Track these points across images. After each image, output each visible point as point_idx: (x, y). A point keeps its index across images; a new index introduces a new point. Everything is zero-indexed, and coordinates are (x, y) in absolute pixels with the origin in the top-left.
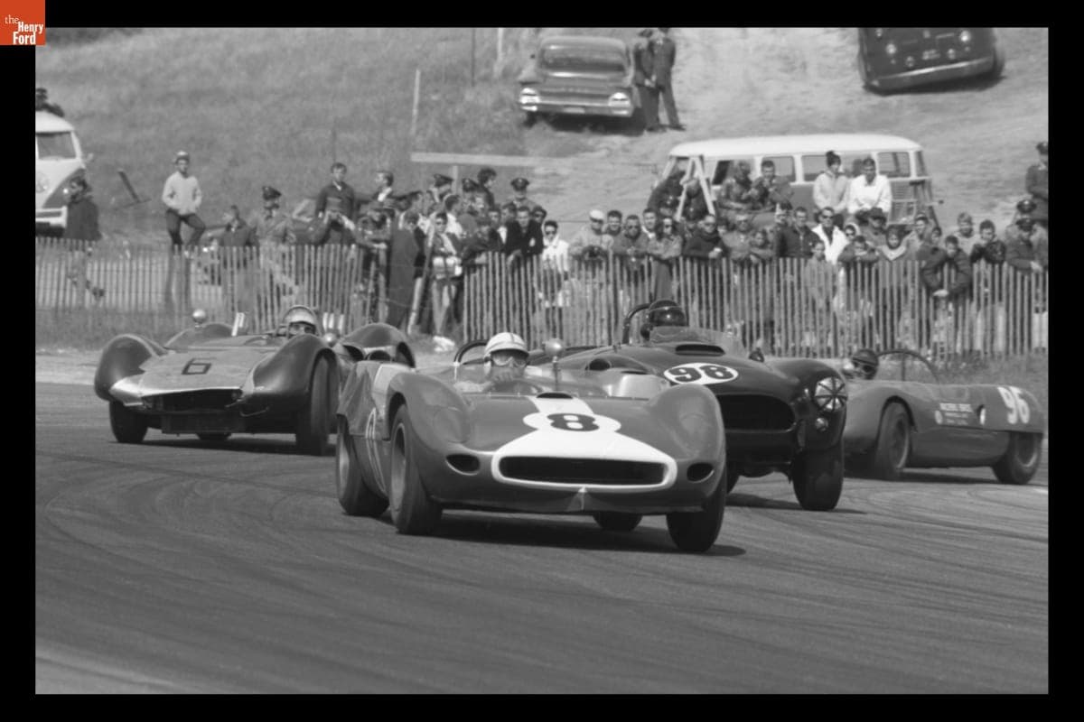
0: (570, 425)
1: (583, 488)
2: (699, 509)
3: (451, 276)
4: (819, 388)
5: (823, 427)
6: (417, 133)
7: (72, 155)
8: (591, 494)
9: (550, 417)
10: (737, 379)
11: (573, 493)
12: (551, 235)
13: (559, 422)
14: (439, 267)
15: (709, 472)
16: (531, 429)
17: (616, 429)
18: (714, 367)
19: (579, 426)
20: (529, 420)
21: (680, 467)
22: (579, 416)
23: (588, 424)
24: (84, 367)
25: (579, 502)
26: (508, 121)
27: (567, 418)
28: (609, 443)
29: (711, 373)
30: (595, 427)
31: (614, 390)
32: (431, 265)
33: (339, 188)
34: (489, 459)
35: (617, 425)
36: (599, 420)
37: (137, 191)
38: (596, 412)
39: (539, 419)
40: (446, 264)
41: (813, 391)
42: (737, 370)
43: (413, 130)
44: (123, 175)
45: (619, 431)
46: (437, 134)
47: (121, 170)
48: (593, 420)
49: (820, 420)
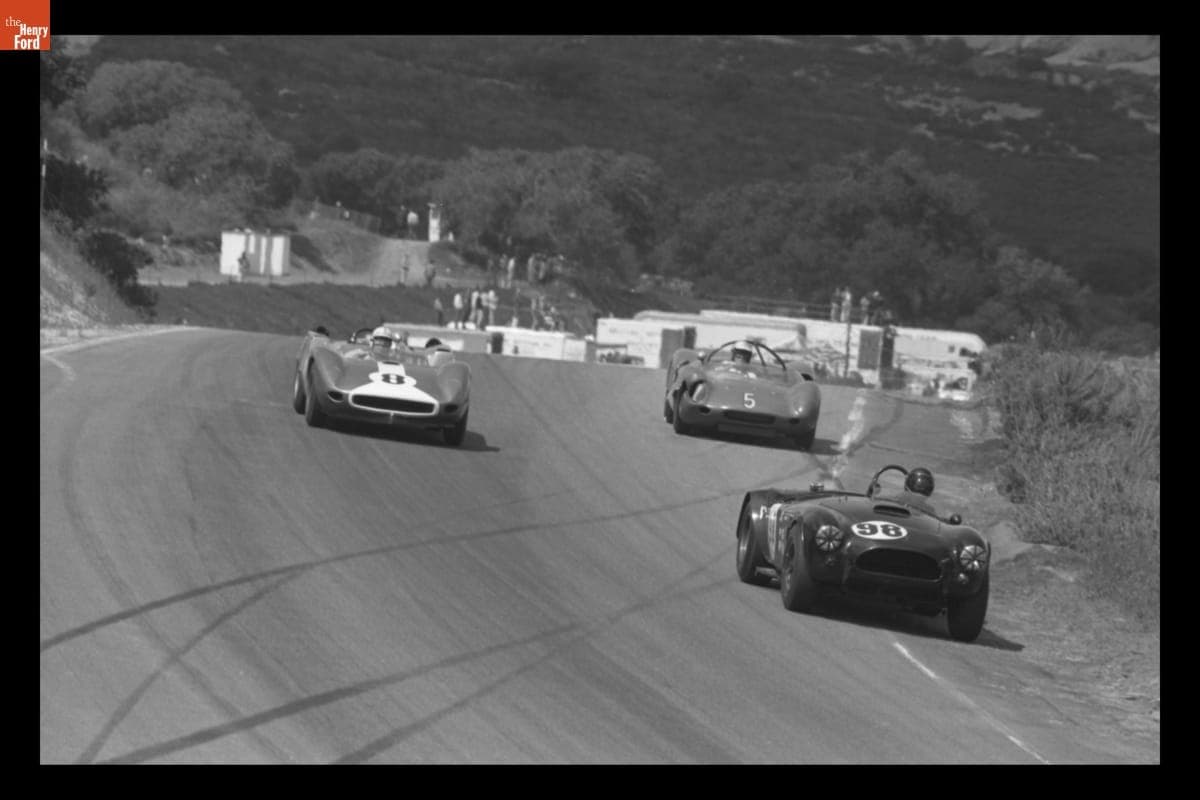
1: (392, 412)
2: (454, 427)
4: (964, 552)
5: (963, 580)
8: (396, 416)
10: (904, 538)
11: (387, 415)
13: (386, 378)
16: (372, 381)
18: (891, 525)
21: (441, 405)
23: (400, 380)
25: (390, 419)
28: (409, 391)
29: (886, 530)
34: (348, 395)
38: (406, 374)
39: (376, 377)
41: (959, 553)
42: (908, 530)
45: (414, 386)
49: (962, 576)
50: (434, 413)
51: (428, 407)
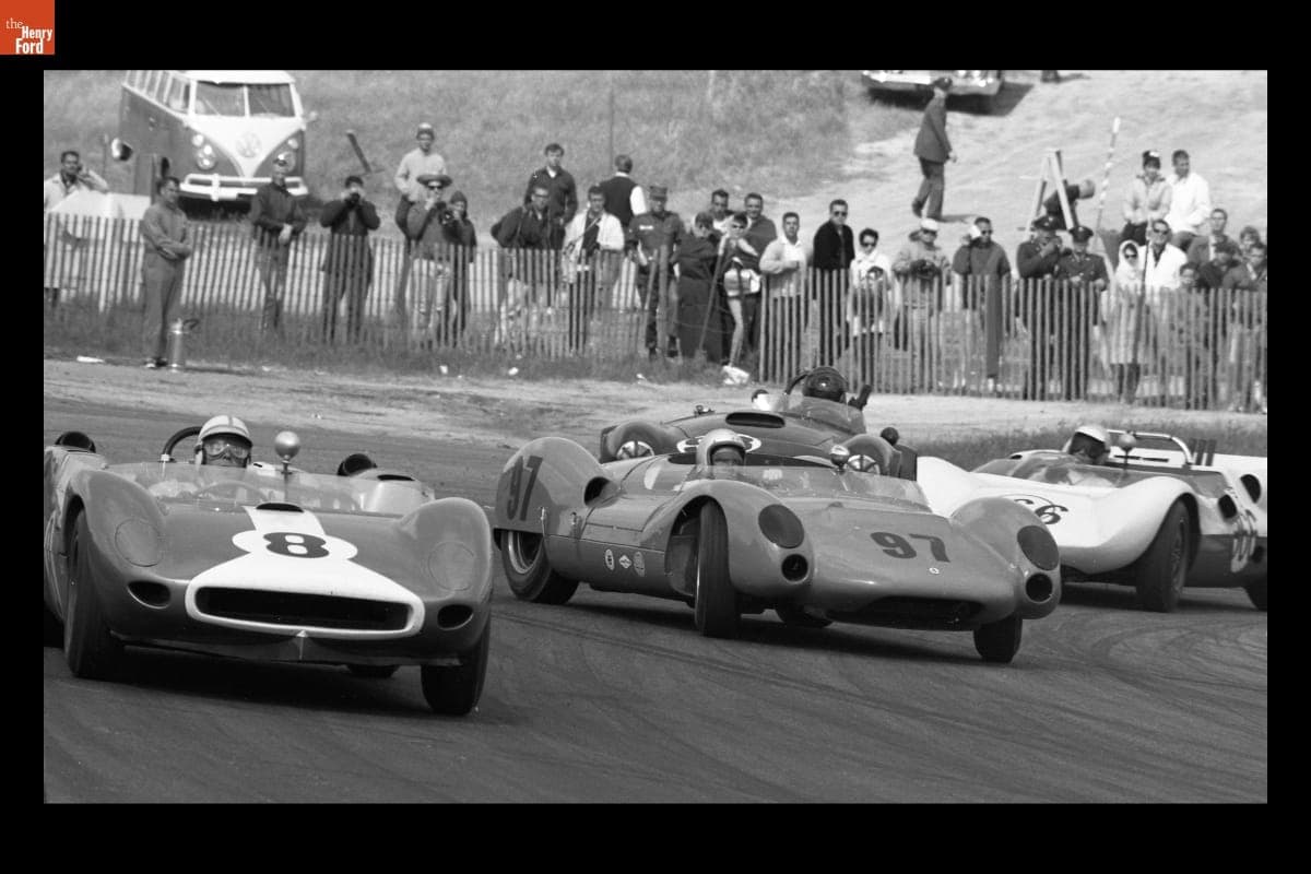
0: (291, 549)
1: (303, 631)
2: (456, 662)
3: (746, 292)
6: (715, 95)
7: (291, 113)
8: (312, 639)
9: (267, 537)
11: (289, 637)
12: (870, 247)
13: (278, 544)
14: (732, 282)
15: (468, 617)
16: (241, 553)
17: (350, 557)
19: (303, 550)
20: (239, 540)
21: (428, 607)
22: (305, 537)
23: (315, 549)
24: (295, 395)
25: (296, 649)
26: (826, 84)
27: (288, 539)
30: (325, 553)
31: (367, 500)
32: (722, 279)
33: (552, 174)
34: (184, 589)
35: (352, 551)
36: (332, 544)
37: (368, 159)
38: (328, 533)
39: (252, 539)
40: (740, 277)
43: (710, 92)
44: (352, 138)
45: (352, 560)
46: (738, 98)
47: (350, 131)
48: (324, 542)
50: (414, 624)
51: (393, 613)
